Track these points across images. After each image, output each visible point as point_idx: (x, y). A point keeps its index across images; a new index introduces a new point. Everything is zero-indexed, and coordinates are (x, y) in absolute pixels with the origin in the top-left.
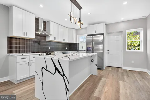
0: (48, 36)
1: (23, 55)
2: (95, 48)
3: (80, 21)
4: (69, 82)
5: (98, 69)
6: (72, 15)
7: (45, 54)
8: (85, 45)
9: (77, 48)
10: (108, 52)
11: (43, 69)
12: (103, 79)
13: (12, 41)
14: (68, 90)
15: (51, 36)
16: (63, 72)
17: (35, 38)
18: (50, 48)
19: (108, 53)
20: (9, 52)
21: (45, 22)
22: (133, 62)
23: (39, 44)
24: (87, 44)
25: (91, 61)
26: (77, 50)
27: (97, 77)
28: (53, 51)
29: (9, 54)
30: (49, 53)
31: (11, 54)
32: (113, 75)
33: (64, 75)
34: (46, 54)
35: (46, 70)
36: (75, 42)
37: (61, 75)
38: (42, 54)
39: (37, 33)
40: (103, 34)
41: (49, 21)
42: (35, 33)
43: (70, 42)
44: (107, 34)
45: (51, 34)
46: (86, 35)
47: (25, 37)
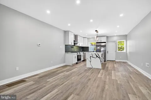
9: (88, 50)
11: (91, 57)
15: (78, 43)
19: (108, 53)
26: (88, 51)
35: (93, 57)
36: (87, 46)
37: (99, 58)
41: (77, 35)
42: (74, 43)
43: (85, 46)
46: (96, 43)
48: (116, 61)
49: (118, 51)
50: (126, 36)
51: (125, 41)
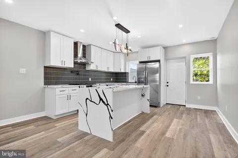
0: (88, 64)
1: (62, 87)
2: (149, 79)
3: (127, 48)
4: (112, 111)
5: (150, 106)
6: (117, 42)
7: (85, 86)
8: (136, 74)
10: (167, 84)
11: (88, 100)
12: (155, 117)
13: (48, 71)
14: (112, 118)
15: (92, 64)
16: (107, 102)
17: (73, 67)
18: (90, 79)
19: (168, 86)
20: (46, 83)
21: (84, 47)
22: (199, 98)
23: (77, 74)
24: (138, 74)
25: (142, 95)
26: (126, 82)
27: (148, 114)
28: (95, 83)
29: (46, 86)
30: (90, 85)
31: (49, 86)
32: (169, 114)
33: (108, 104)
34: (87, 87)
35: (91, 101)
36: (123, 71)
37: (105, 104)
38: (83, 86)
39: (75, 61)
40: (159, 61)
41: (90, 45)
42: (74, 62)
44: (166, 60)
45: (92, 61)
46: (137, 62)
47: (63, 66)
48: (188, 106)
49: (192, 82)
50: (214, 42)
51: (210, 55)
